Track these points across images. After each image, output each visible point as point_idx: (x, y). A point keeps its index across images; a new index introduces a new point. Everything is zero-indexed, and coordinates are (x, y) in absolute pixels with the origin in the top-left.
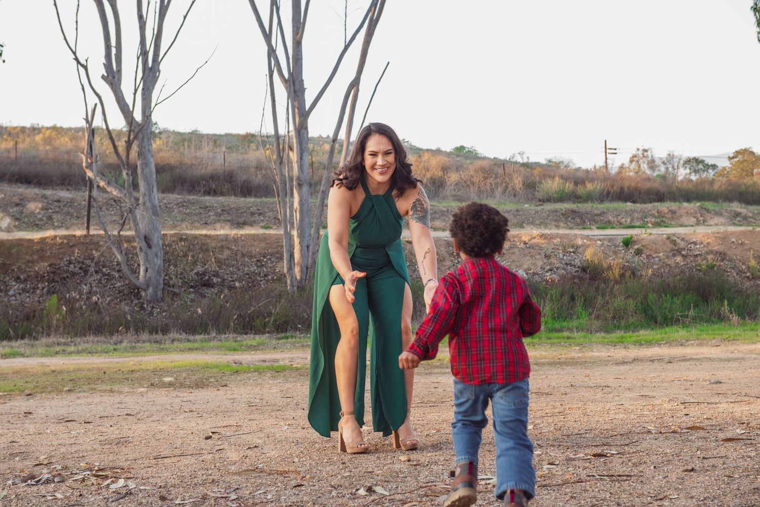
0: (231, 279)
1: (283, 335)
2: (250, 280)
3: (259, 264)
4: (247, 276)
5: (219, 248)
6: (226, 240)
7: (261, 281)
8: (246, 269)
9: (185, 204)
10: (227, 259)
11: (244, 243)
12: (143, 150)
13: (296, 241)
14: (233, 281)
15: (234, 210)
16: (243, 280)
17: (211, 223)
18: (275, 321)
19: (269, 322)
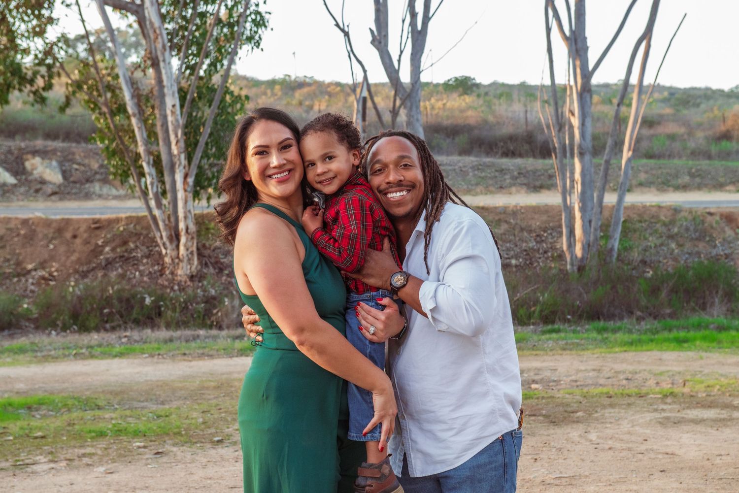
0: (506, 256)
1: (550, 327)
2: (527, 257)
3: (538, 239)
4: (525, 253)
5: (496, 221)
6: (505, 213)
7: (540, 258)
8: (524, 245)
9: (480, 167)
10: (505, 234)
11: (524, 215)
12: (412, 119)
13: (578, 214)
14: (509, 258)
15: (531, 173)
16: (520, 257)
17: (506, 187)
18: (541, 311)
19: (534, 312)
